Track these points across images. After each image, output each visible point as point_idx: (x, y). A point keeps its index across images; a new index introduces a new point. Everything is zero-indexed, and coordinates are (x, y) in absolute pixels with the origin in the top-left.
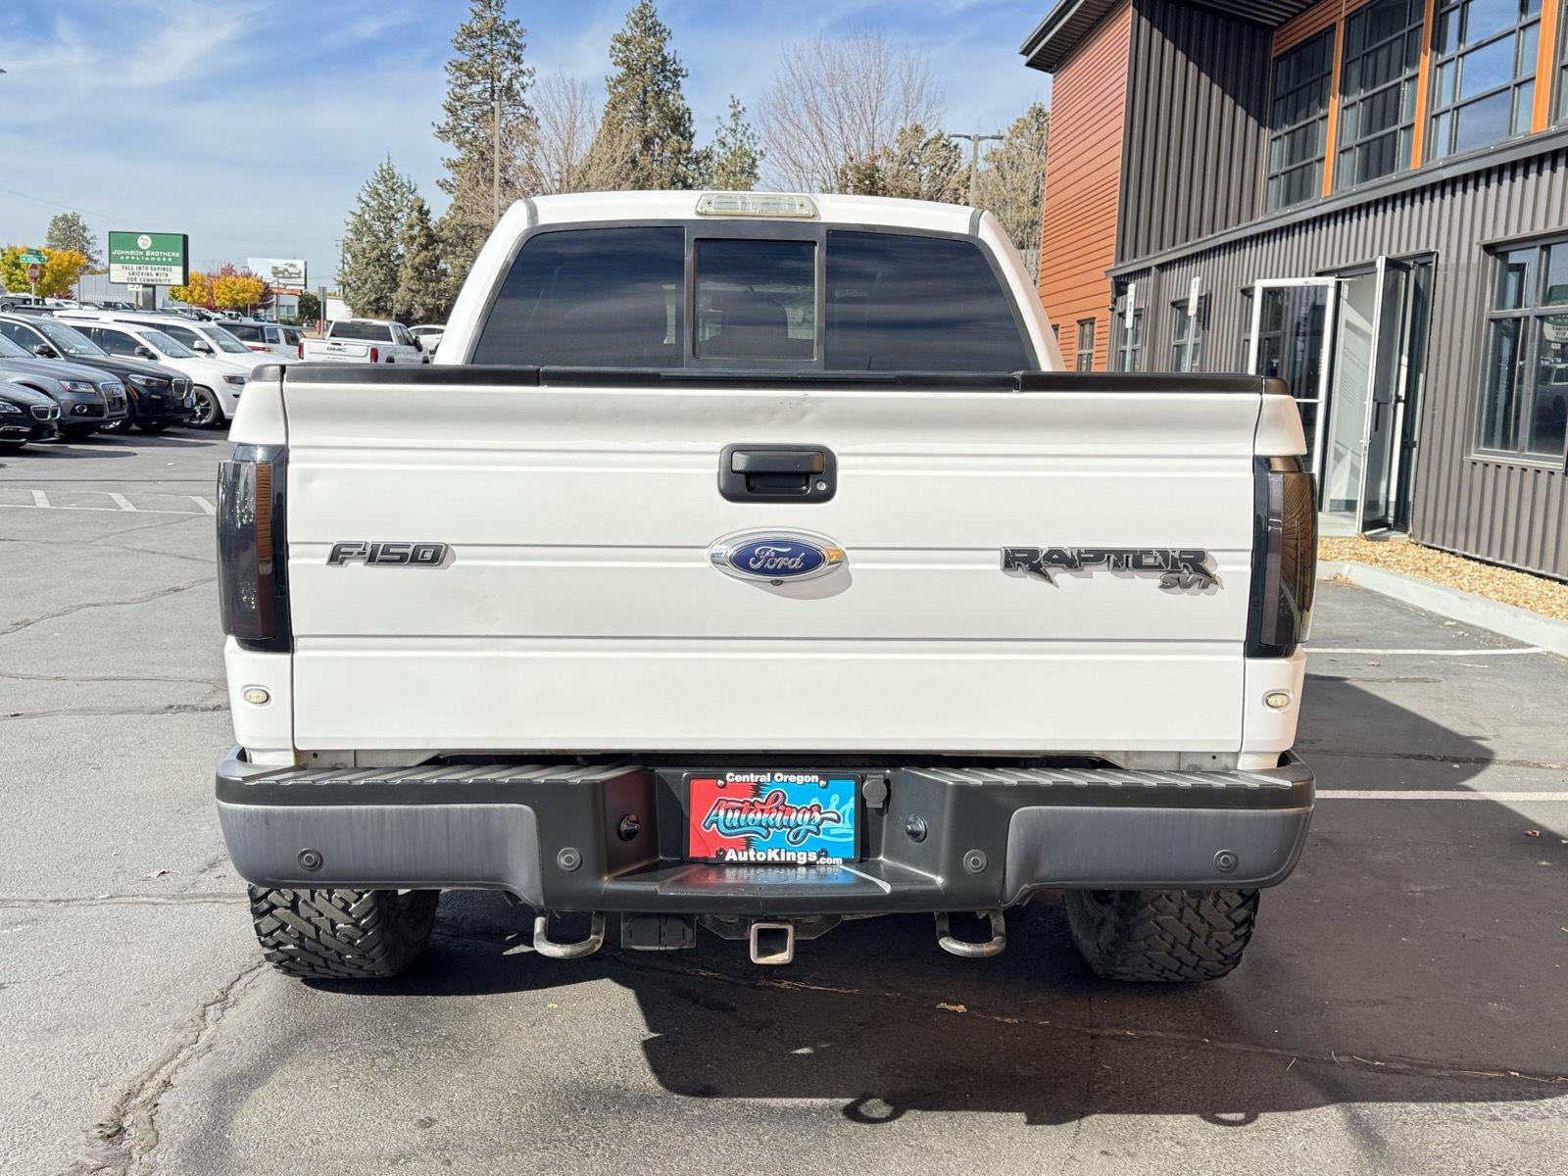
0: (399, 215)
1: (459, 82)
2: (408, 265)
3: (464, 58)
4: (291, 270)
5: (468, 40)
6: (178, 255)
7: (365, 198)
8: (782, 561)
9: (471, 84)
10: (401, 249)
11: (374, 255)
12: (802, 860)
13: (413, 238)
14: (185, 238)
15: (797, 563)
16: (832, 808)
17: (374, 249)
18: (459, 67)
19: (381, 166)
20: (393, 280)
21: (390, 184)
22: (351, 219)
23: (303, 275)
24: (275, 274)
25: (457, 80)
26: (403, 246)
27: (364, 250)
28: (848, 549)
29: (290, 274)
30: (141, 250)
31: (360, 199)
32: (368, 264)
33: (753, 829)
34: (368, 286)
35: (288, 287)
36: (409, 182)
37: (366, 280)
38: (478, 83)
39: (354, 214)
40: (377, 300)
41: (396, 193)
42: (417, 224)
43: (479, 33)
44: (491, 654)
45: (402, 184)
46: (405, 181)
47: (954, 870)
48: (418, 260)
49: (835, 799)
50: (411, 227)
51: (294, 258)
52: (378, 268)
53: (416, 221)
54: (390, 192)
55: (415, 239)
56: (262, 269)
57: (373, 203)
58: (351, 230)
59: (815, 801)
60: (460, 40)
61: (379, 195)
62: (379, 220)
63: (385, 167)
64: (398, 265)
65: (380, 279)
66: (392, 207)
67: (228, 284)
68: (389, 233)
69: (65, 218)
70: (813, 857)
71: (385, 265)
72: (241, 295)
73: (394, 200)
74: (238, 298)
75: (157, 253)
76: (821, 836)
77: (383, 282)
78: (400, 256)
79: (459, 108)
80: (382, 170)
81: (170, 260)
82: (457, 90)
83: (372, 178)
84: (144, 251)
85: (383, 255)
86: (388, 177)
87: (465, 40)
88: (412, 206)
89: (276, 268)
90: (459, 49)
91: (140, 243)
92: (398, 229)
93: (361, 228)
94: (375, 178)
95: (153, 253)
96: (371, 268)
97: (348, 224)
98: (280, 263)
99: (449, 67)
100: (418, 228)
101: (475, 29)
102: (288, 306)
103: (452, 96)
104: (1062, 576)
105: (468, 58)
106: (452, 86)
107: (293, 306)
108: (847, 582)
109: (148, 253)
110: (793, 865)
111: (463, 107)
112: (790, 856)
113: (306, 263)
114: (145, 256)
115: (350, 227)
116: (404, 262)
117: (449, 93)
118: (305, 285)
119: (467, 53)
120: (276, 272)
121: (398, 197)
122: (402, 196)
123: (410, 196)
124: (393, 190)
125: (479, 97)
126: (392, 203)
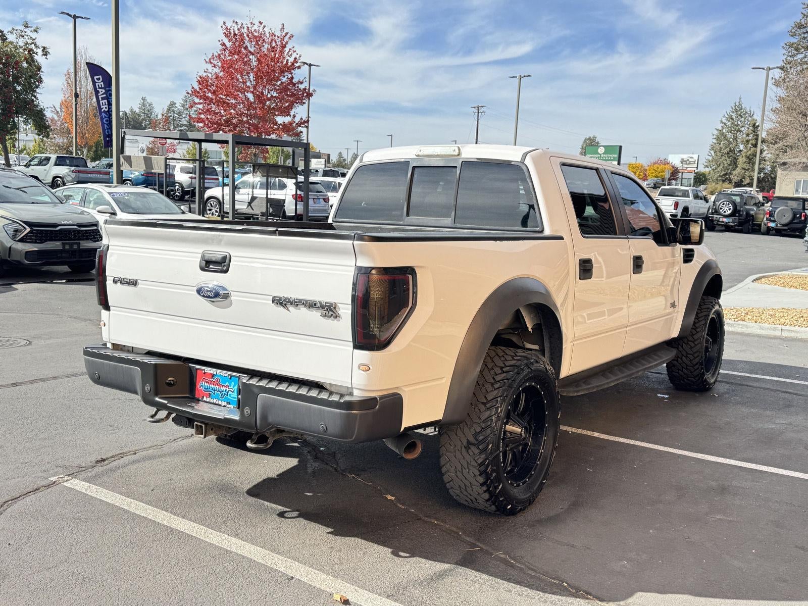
0: (743, 129)
1: (790, 54)
2: (743, 155)
3: (793, 40)
4: (691, 160)
5: (798, 30)
6: (616, 156)
7: (724, 121)
8: (209, 293)
9: (797, 54)
10: (742, 147)
11: (726, 151)
12: (223, 405)
13: (748, 141)
14: (621, 147)
15: (212, 294)
16: (232, 387)
17: (726, 148)
18: (791, 45)
19: (735, 103)
20: (734, 163)
21: (740, 113)
22: (716, 132)
23: (696, 162)
24: (682, 162)
25: (789, 52)
26: (743, 145)
27: (721, 149)
28: (232, 291)
29: (690, 162)
30: (599, 154)
31: (722, 122)
32: (722, 156)
33: (211, 390)
34: (721, 167)
35: (688, 169)
36: (750, 111)
37: (720, 164)
38: (802, 53)
39: (717, 130)
40: (725, 175)
41: (742, 117)
42: (751, 133)
43: (805, 25)
44: (149, 318)
45: (746, 112)
46: (748, 110)
47: (242, 414)
48: (750, 152)
49: (233, 384)
50: (748, 135)
51: (693, 154)
52: (727, 158)
53: (750, 131)
54: (739, 117)
55: (749, 141)
56: (675, 160)
57: (729, 123)
58: (715, 138)
59: (227, 384)
60: (793, 31)
61: (732, 119)
62: (731, 133)
63: (737, 104)
64: (739, 156)
65: (727, 163)
66: (738, 125)
67: (655, 168)
68: (735, 139)
69: (590, 139)
70: (225, 404)
71: (731, 156)
72: (661, 173)
73: (740, 121)
74: (659, 175)
75: (606, 155)
76: (228, 397)
77: (729, 165)
78: (741, 151)
79: (789, 68)
80: (735, 106)
81: (612, 158)
82: (789, 58)
83: (729, 110)
84: (601, 154)
85: (731, 151)
86: (738, 110)
87: (796, 30)
88: (749, 124)
89: (683, 159)
90: (792, 36)
91: (599, 151)
92: (741, 137)
93: (721, 136)
94: (732, 110)
95: (605, 155)
96: (724, 158)
97: (714, 135)
98: (685, 157)
99: (785, 46)
100: (752, 136)
101: (803, 23)
102: (688, 179)
103: (785, 62)
104: (291, 308)
105: (797, 40)
106: (786, 56)
107: (691, 179)
108: (231, 304)
109: (602, 156)
110: (220, 405)
111: (791, 67)
112: (219, 402)
113: (699, 156)
114: (601, 157)
115: (715, 137)
116: (742, 154)
117: (783, 61)
118: (697, 168)
119: (797, 37)
120: (682, 161)
121: (743, 119)
122: (745, 119)
123: (750, 119)
124: (740, 115)
125: (801, 61)
126: (739, 123)
